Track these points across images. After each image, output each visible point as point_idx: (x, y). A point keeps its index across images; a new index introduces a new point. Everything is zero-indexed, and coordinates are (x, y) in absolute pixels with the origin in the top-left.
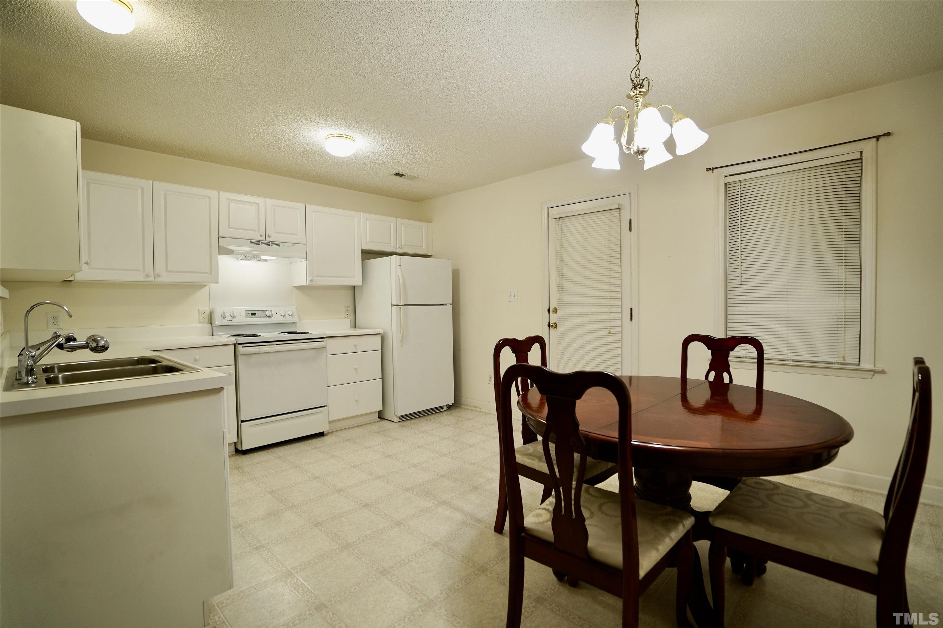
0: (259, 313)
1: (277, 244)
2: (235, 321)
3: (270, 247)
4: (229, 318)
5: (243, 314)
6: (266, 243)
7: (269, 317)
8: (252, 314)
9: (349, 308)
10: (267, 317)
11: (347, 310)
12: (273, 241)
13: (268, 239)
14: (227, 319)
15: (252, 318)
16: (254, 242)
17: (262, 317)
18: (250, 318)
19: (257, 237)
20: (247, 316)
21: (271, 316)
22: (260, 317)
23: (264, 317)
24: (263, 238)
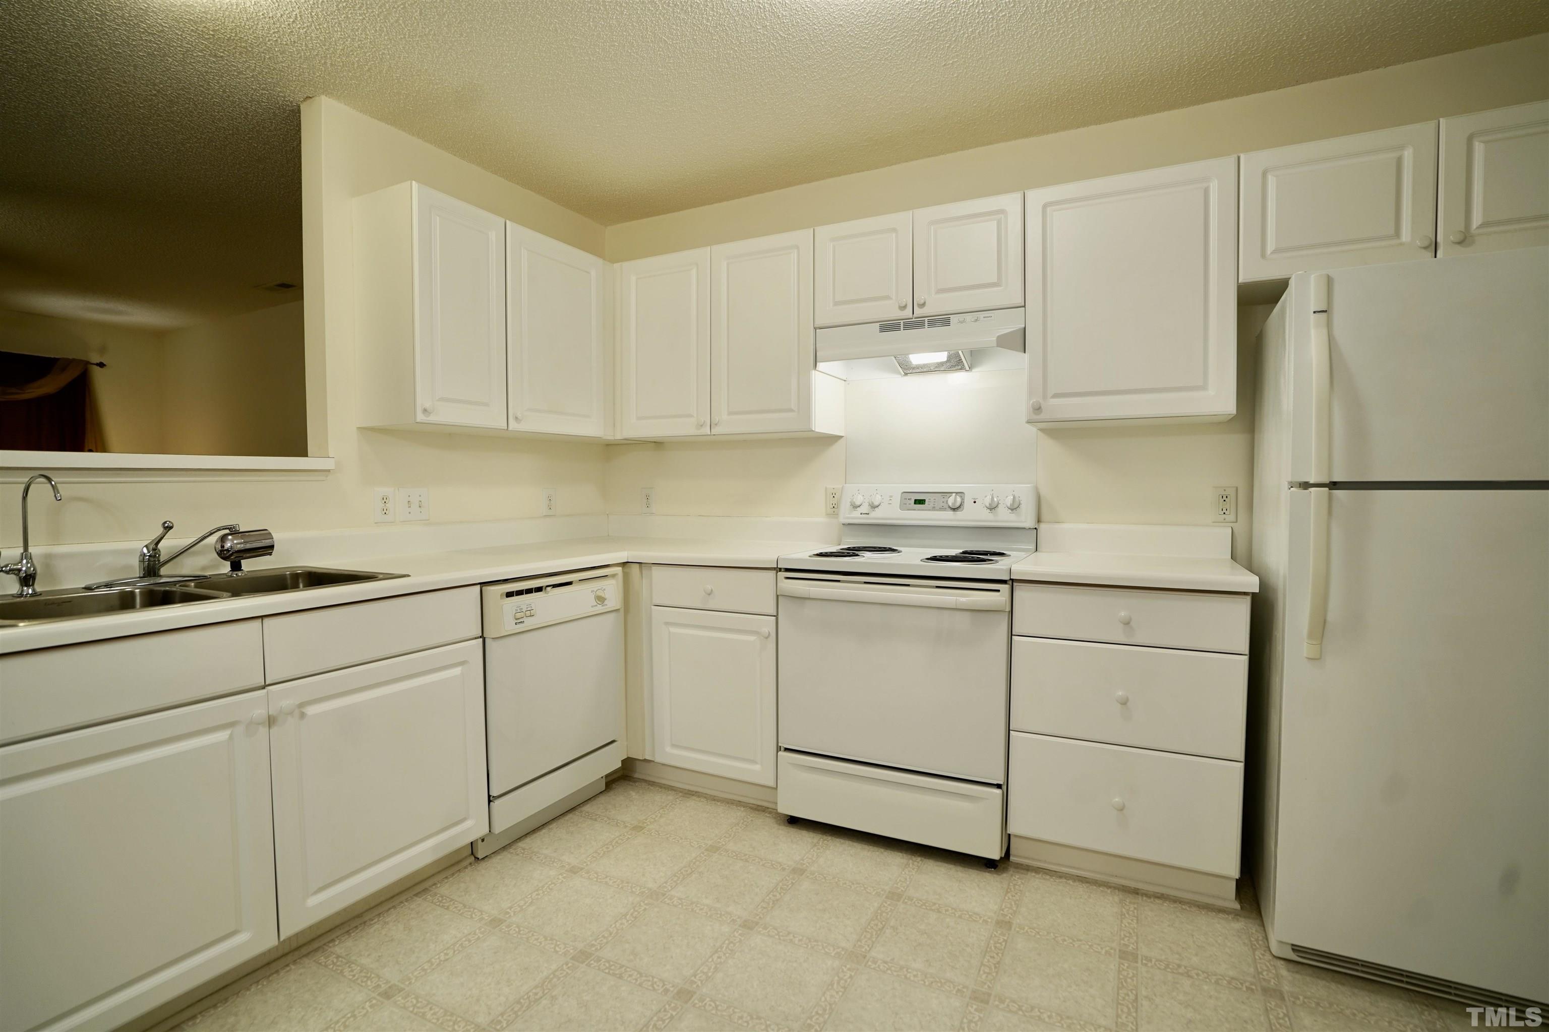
0: (932, 499)
1: (944, 321)
2: (878, 516)
3: (927, 331)
4: (865, 509)
5: (897, 500)
6: (913, 324)
7: (954, 509)
8: (915, 500)
9: (1231, 492)
10: (949, 509)
11: (1224, 498)
12: (932, 314)
13: (918, 312)
14: (860, 510)
15: (914, 510)
16: (888, 327)
17: (937, 510)
18: (908, 510)
19: (892, 313)
20: (903, 506)
21: (959, 507)
22: (934, 509)
23: (942, 509)
24: (908, 313)
